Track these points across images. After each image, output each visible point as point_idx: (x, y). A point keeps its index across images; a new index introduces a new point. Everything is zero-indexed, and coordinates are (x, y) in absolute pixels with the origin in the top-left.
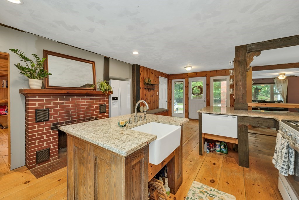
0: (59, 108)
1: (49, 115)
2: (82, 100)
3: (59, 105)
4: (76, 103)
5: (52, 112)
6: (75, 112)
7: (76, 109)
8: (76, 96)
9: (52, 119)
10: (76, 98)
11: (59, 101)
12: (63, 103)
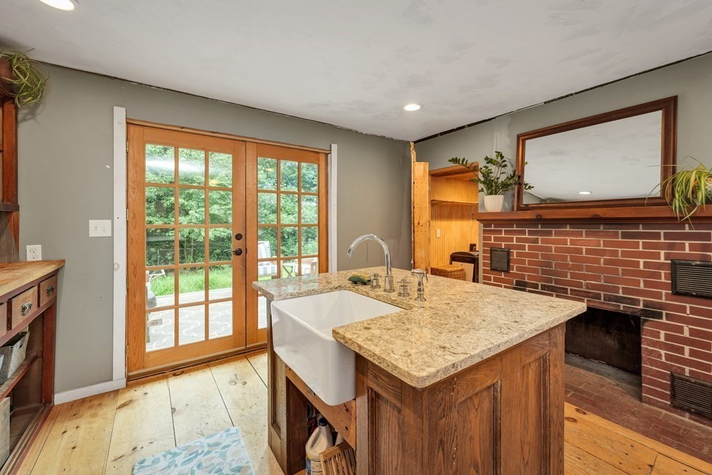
0: (527, 251)
1: (508, 262)
2: (586, 236)
3: (527, 245)
4: (569, 243)
5: (515, 257)
6: (566, 266)
7: (569, 259)
8: (568, 226)
9: (515, 271)
10: (568, 229)
11: (527, 236)
12: (536, 241)
